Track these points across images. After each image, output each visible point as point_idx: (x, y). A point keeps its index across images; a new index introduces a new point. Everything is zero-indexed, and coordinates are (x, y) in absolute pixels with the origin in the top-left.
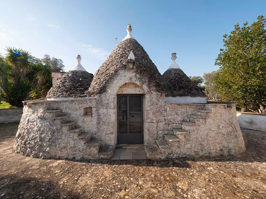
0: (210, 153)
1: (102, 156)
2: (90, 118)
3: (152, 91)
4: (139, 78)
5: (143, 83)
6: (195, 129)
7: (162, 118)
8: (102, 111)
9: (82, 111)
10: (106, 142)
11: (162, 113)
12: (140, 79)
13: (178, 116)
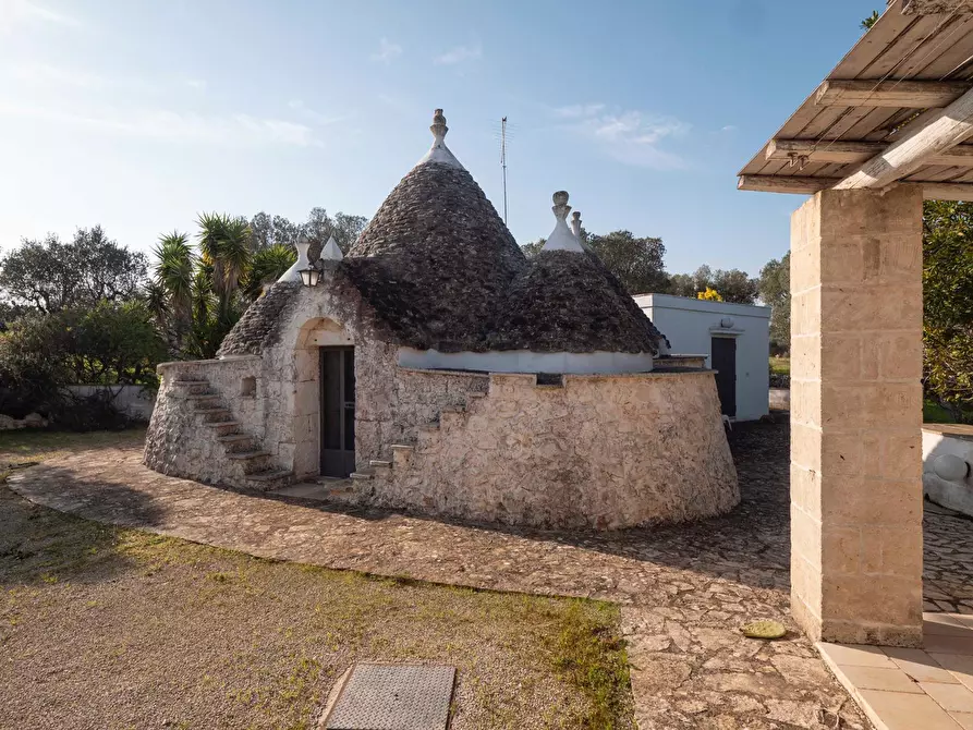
0: (466, 509)
1: (251, 483)
2: (253, 401)
3: (366, 339)
4: (336, 307)
5: (346, 317)
6: (434, 441)
7: (387, 410)
8: (274, 386)
9: (240, 386)
10: (281, 461)
11: (386, 396)
12: (340, 307)
13: (424, 406)
